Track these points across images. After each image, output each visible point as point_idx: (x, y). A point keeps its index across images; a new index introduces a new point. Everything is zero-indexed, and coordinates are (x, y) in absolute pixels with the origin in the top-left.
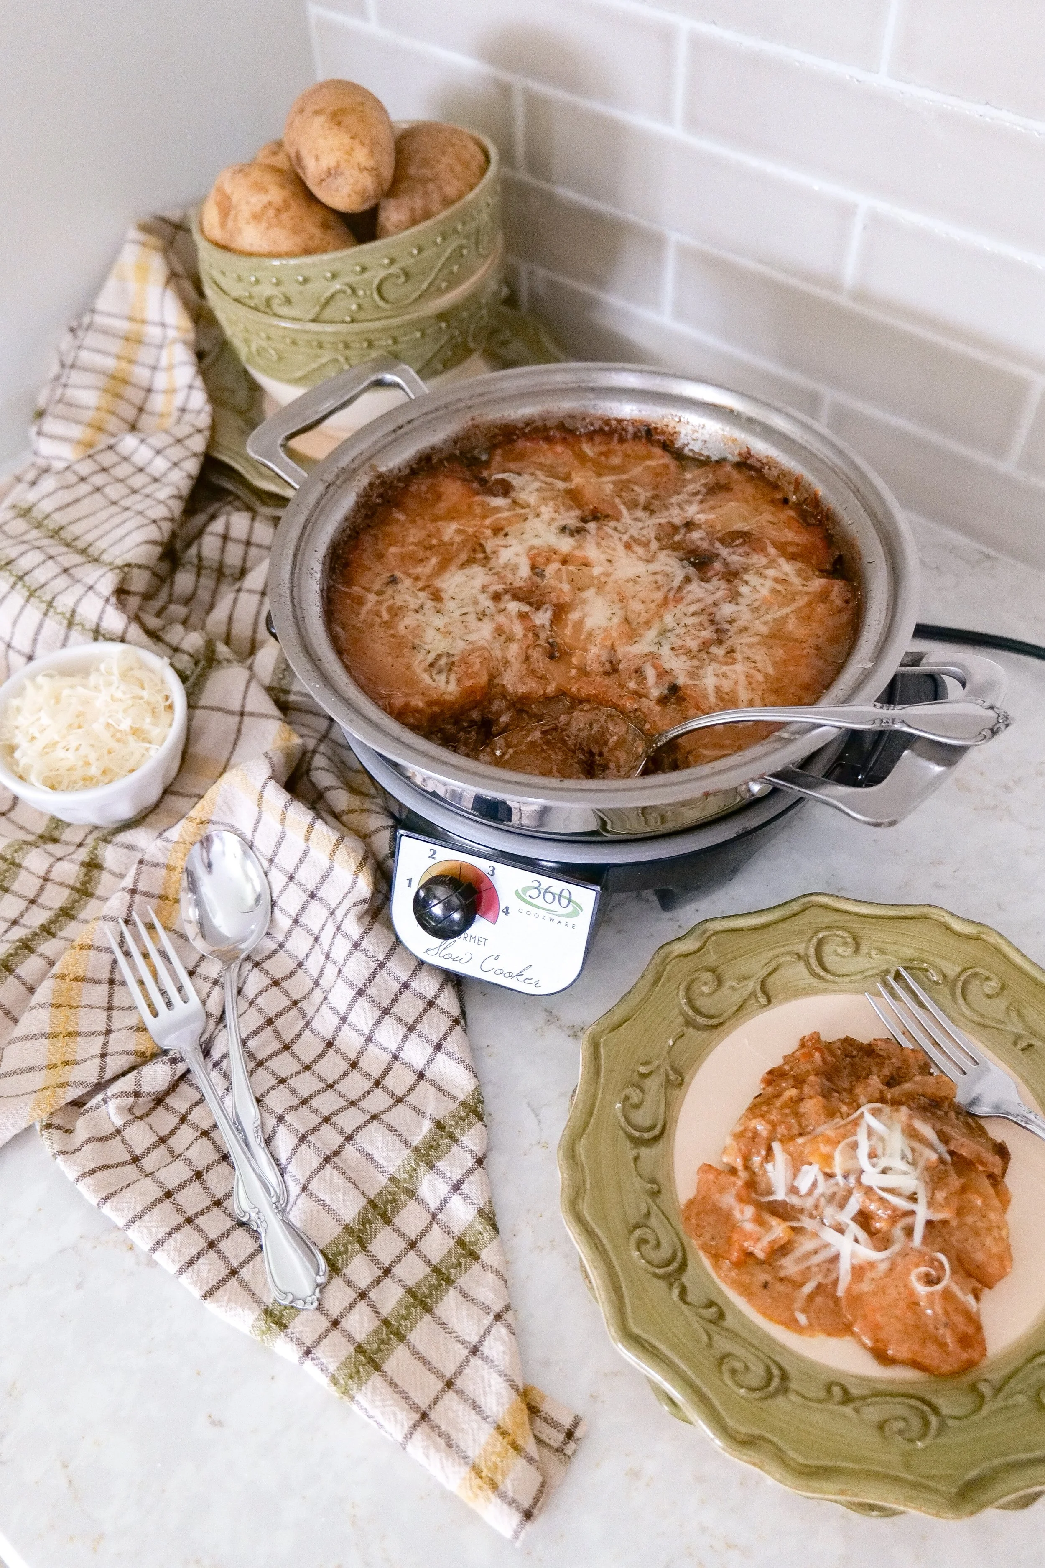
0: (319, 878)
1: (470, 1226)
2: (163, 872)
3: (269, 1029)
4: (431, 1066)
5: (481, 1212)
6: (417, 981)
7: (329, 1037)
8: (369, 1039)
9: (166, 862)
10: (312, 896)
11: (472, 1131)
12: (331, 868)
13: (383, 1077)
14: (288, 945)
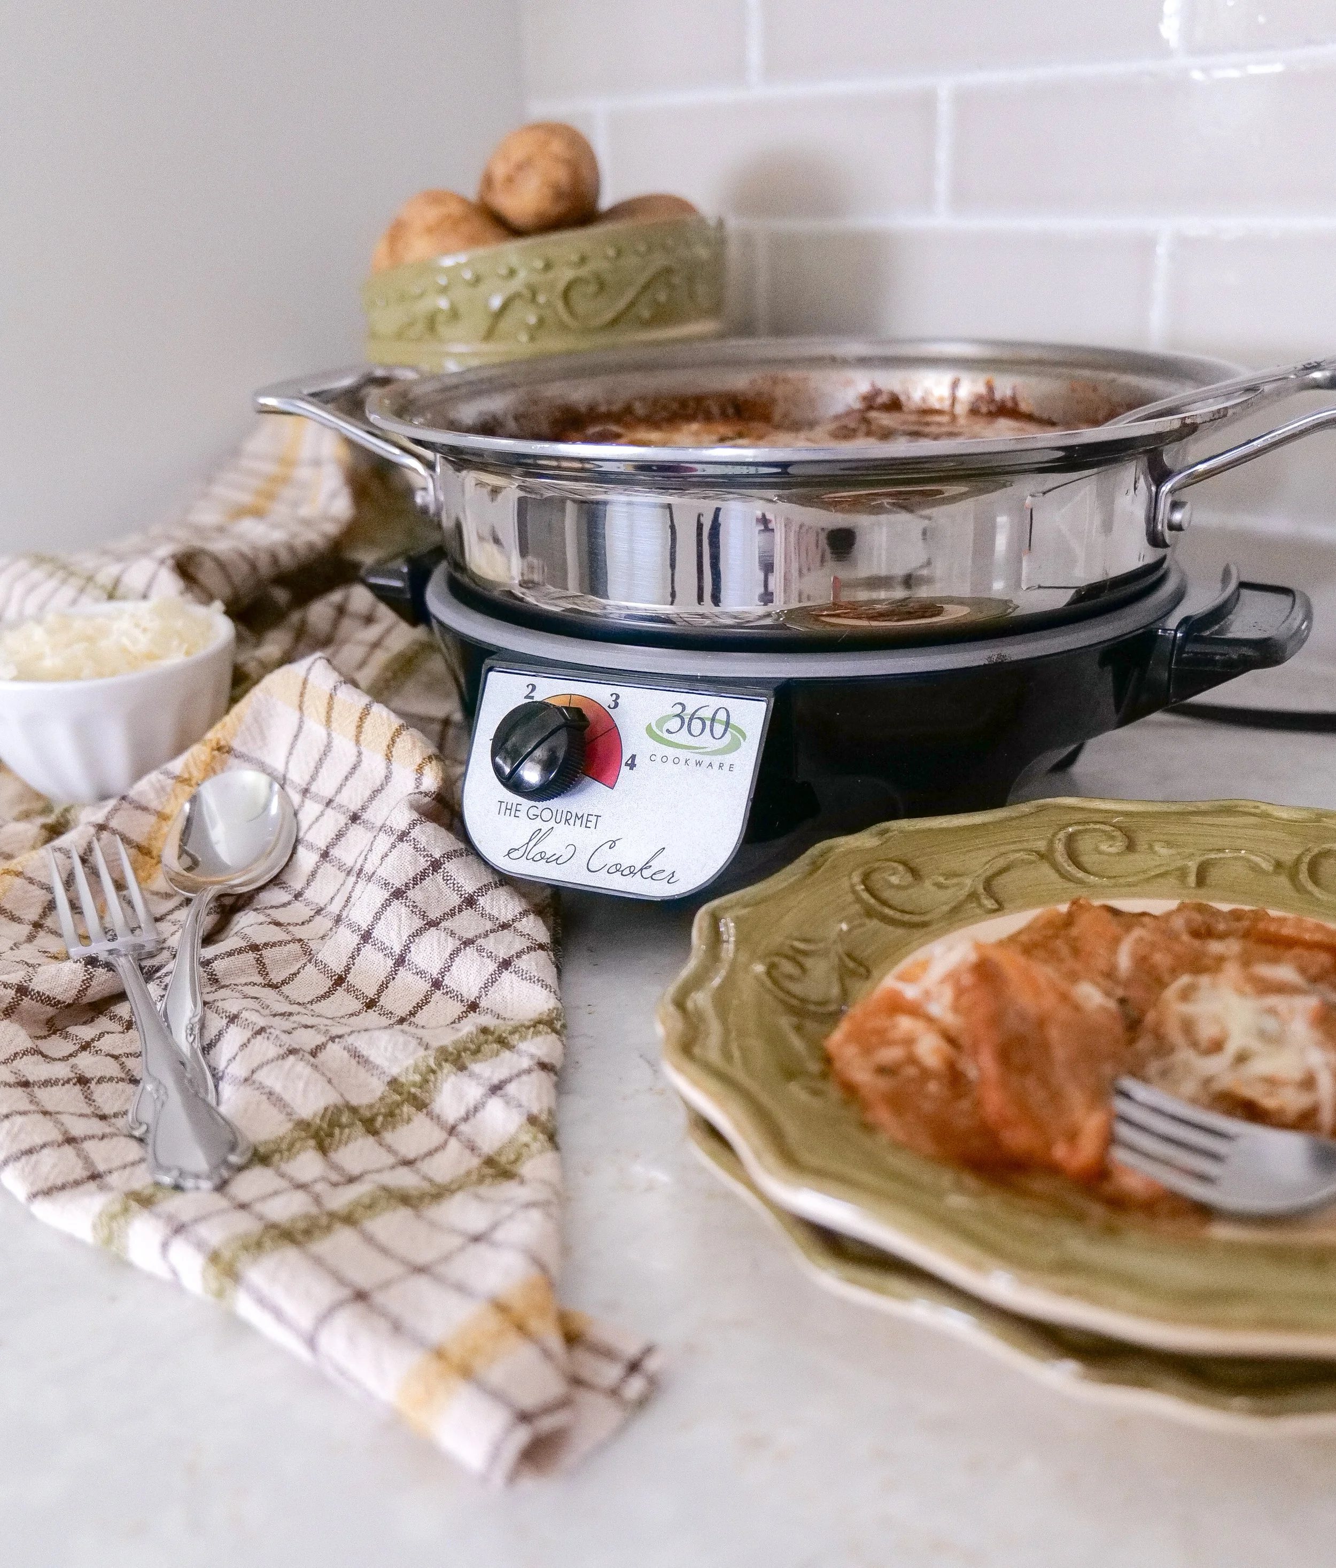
0: (368, 793)
1: (511, 1141)
2: (153, 819)
3: (251, 956)
4: (492, 990)
5: (532, 1120)
6: (488, 897)
7: (339, 969)
8: (400, 961)
9: (159, 808)
10: (355, 818)
11: (539, 1039)
12: (388, 778)
13: (413, 1014)
14: (308, 894)
